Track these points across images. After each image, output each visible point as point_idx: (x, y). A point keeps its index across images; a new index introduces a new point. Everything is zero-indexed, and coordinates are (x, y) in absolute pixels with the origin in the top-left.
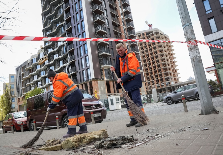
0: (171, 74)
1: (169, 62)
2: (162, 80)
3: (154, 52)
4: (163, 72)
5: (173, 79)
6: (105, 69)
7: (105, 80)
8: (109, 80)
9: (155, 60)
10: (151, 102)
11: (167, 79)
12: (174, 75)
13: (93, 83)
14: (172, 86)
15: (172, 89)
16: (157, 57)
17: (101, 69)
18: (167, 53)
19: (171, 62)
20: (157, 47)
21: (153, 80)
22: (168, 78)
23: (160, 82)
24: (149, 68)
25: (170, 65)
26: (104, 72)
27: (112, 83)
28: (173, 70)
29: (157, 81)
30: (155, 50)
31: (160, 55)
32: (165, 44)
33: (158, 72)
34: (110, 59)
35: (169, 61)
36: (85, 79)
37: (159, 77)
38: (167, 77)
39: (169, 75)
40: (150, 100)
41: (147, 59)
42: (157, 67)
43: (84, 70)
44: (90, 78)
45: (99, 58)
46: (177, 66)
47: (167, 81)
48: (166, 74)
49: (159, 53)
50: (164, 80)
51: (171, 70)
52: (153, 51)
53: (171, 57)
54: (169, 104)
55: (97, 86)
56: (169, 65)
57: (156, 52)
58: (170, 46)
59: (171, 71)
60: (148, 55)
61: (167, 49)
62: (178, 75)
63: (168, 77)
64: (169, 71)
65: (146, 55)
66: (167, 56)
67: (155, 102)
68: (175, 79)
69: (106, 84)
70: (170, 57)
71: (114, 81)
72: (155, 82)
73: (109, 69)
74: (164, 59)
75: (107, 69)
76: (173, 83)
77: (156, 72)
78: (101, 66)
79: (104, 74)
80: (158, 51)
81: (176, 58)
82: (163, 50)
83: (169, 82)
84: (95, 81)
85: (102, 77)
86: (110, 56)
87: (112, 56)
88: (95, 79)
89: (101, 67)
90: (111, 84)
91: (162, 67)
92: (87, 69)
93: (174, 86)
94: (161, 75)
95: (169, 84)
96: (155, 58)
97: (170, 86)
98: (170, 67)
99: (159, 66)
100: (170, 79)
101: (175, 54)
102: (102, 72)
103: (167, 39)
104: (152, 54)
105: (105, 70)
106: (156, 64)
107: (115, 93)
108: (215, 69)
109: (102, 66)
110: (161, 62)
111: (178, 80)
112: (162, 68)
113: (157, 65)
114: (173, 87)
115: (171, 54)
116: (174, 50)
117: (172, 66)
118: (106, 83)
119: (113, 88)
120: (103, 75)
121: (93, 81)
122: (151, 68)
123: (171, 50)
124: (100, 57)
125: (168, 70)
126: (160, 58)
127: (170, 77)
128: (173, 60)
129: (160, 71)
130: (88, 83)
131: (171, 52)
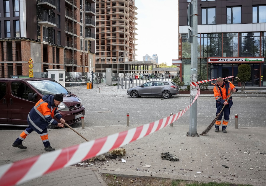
0: (127, 48)
1: (128, 33)
2: (115, 53)
3: (112, 15)
4: (118, 44)
5: (128, 55)
6: (44, 26)
7: (41, 42)
8: (48, 44)
9: (111, 25)
10: (100, 83)
11: (121, 54)
12: (131, 50)
13: (23, 44)
14: (126, 63)
15: (124, 67)
16: (115, 22)
17: (38, 26)
18: (128, 21)
19: (130, 33)
20: (117, 10)
21: (104, 52)
22: (123, 53)
23: (111, 55)
24: (101, 34)
25: (129, 37)
26: (42, 32)
27: (52, 48)
28: (130, 44)
29: (109, 53)
30: (114, 13)
31: (119, 21)
32: (128, 9)
33: (111, 42)
34: (54, 13)
35: (129, 31)
36: (9, 35)
37: (111, 49)
38: (121, 51)
39: (125, 50)
40: (100, 81)
41: (101, 22)
42: (111, 35)
43: (9, 21)
44: (18, 35)
45: (37, 8)
46: (137, 40)
47: (121, 56)
48: (122, 48)
49: (118, 19)
50: (118, 54)
51: (129, 43)
52: (111, 13)
53: (132, 27)
54: (132, 98)
55: (29, 49)
56: (127, 36)
57: (114, 16)
58: (133, 13)
59: (128, 45)
60: (103, 17)
61: (130, 16)
62: (135, 51)
63: (123, 51)
64: (125, 45)
65: (101, 16)
66: (127, 25)
67: (108, 85)
68: (130, 55)
69: (43, 49)
70: (130, 27)
71: (55, 46)
72: (106, 54)
73: (50, 28)
74: (123, 28)
75: (47, 27)
76: (127, 61)
77: (109, 41)
78: (38, 21)
79: (42, 34)
80: (117, 15)
81: (137, 29)
82: (124, 15)
83: (123, 57)
84: (27, 42)
85: (39, 38)
86: (54, 9)
87: (58, 11)
88: (27, 38)
89: (39, 23)
90: (50, 50)
91: (118, 37)
92: (14, 21)
93: (127, 63)
94: (114, 47)
95: (123, 60)
96: (111, 24)
97: (123, 63)
98: (128, 39)
99: (115, 35)
100: (125, 55)
101: (137, 24)
102: (39, 31)
103: (132, 2)
104: (108, 17)
105: (44, 28)
106: (111, 31)
107: (53, 63)
108: (181, 63)
109: (41, 22)
110: (118, 31)
111: (133, 57)
112: (118, 39)
113: (113, 33)
114: (127, 65)
115: (133, 23)
116: (137, 19)
117: (130, 38)
118: (42, 47)
119: (52, 56)
120: (40, 34)
121: (24, 41)
122: (103, 35)
123: (134, 18)
124: (39, 8)
125: (125, 42)
126: (118, 25)
127: (125, 52)
128: (133, 32)
129: (115, 41)
130: (13, 42)
131: (133, 21)
